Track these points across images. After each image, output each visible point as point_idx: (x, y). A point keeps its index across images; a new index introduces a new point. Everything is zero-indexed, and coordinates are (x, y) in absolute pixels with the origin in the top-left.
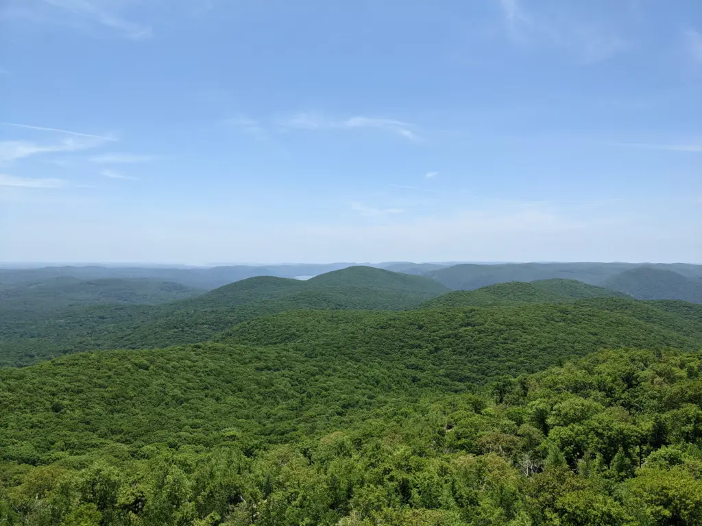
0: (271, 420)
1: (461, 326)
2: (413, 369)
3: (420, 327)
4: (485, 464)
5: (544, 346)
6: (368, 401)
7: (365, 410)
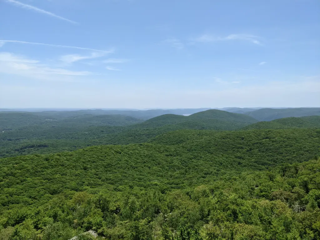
0: (172, 178)
1: (264, 139)
2: (238, 158)
3: (243, 139)
4: (275, 205)
5: (307, 149)
6: (217, 172)
7: (215, 176)
